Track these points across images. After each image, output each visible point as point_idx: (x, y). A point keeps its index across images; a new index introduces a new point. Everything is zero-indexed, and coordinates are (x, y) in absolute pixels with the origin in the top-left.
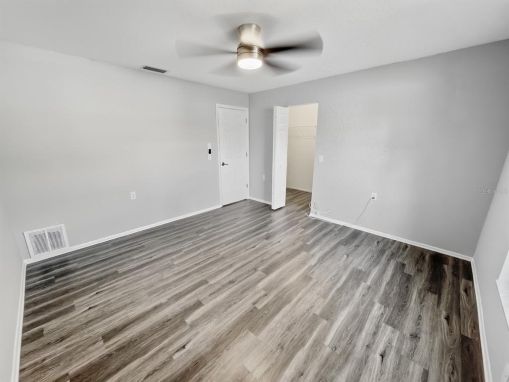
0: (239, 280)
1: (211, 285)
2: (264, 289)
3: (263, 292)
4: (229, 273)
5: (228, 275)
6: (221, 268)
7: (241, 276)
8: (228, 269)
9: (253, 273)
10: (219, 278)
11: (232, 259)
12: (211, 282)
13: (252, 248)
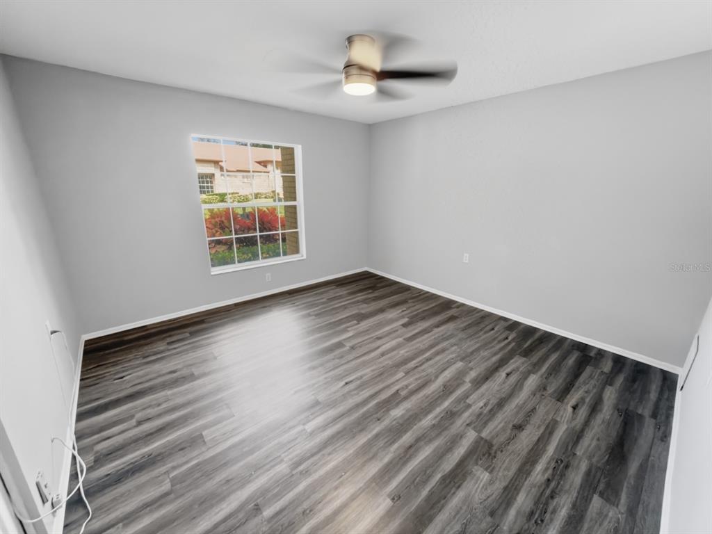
0: (372, 339)
1: (401, 337)
2: (348, 331)
3: (349, 329)
4: (384, 347)
5: (384, 344)
6: (395, 352)
7: (371, 343)
8: (386, 351)
9: (356, 344)
10: (394, 343)
11: (384, 364)
12: (401, 339)
13: (351, 381)
